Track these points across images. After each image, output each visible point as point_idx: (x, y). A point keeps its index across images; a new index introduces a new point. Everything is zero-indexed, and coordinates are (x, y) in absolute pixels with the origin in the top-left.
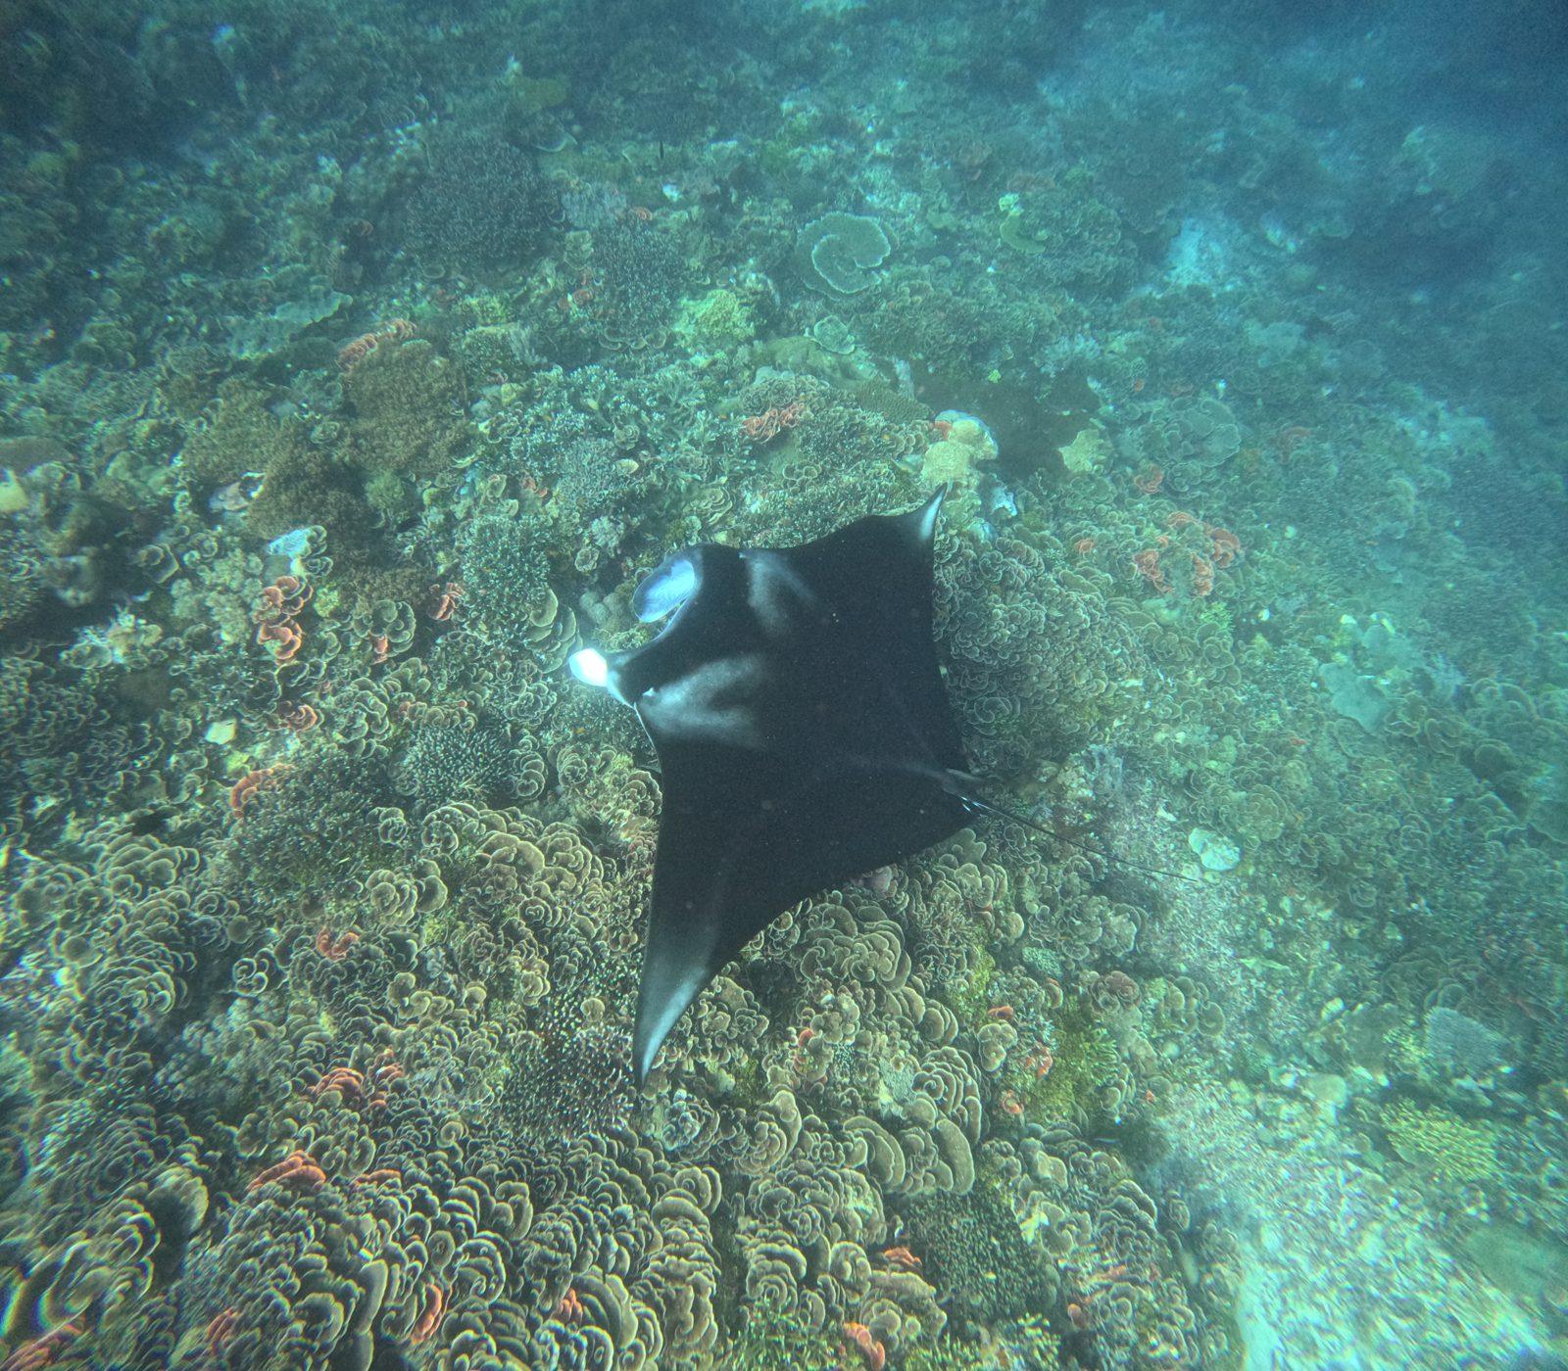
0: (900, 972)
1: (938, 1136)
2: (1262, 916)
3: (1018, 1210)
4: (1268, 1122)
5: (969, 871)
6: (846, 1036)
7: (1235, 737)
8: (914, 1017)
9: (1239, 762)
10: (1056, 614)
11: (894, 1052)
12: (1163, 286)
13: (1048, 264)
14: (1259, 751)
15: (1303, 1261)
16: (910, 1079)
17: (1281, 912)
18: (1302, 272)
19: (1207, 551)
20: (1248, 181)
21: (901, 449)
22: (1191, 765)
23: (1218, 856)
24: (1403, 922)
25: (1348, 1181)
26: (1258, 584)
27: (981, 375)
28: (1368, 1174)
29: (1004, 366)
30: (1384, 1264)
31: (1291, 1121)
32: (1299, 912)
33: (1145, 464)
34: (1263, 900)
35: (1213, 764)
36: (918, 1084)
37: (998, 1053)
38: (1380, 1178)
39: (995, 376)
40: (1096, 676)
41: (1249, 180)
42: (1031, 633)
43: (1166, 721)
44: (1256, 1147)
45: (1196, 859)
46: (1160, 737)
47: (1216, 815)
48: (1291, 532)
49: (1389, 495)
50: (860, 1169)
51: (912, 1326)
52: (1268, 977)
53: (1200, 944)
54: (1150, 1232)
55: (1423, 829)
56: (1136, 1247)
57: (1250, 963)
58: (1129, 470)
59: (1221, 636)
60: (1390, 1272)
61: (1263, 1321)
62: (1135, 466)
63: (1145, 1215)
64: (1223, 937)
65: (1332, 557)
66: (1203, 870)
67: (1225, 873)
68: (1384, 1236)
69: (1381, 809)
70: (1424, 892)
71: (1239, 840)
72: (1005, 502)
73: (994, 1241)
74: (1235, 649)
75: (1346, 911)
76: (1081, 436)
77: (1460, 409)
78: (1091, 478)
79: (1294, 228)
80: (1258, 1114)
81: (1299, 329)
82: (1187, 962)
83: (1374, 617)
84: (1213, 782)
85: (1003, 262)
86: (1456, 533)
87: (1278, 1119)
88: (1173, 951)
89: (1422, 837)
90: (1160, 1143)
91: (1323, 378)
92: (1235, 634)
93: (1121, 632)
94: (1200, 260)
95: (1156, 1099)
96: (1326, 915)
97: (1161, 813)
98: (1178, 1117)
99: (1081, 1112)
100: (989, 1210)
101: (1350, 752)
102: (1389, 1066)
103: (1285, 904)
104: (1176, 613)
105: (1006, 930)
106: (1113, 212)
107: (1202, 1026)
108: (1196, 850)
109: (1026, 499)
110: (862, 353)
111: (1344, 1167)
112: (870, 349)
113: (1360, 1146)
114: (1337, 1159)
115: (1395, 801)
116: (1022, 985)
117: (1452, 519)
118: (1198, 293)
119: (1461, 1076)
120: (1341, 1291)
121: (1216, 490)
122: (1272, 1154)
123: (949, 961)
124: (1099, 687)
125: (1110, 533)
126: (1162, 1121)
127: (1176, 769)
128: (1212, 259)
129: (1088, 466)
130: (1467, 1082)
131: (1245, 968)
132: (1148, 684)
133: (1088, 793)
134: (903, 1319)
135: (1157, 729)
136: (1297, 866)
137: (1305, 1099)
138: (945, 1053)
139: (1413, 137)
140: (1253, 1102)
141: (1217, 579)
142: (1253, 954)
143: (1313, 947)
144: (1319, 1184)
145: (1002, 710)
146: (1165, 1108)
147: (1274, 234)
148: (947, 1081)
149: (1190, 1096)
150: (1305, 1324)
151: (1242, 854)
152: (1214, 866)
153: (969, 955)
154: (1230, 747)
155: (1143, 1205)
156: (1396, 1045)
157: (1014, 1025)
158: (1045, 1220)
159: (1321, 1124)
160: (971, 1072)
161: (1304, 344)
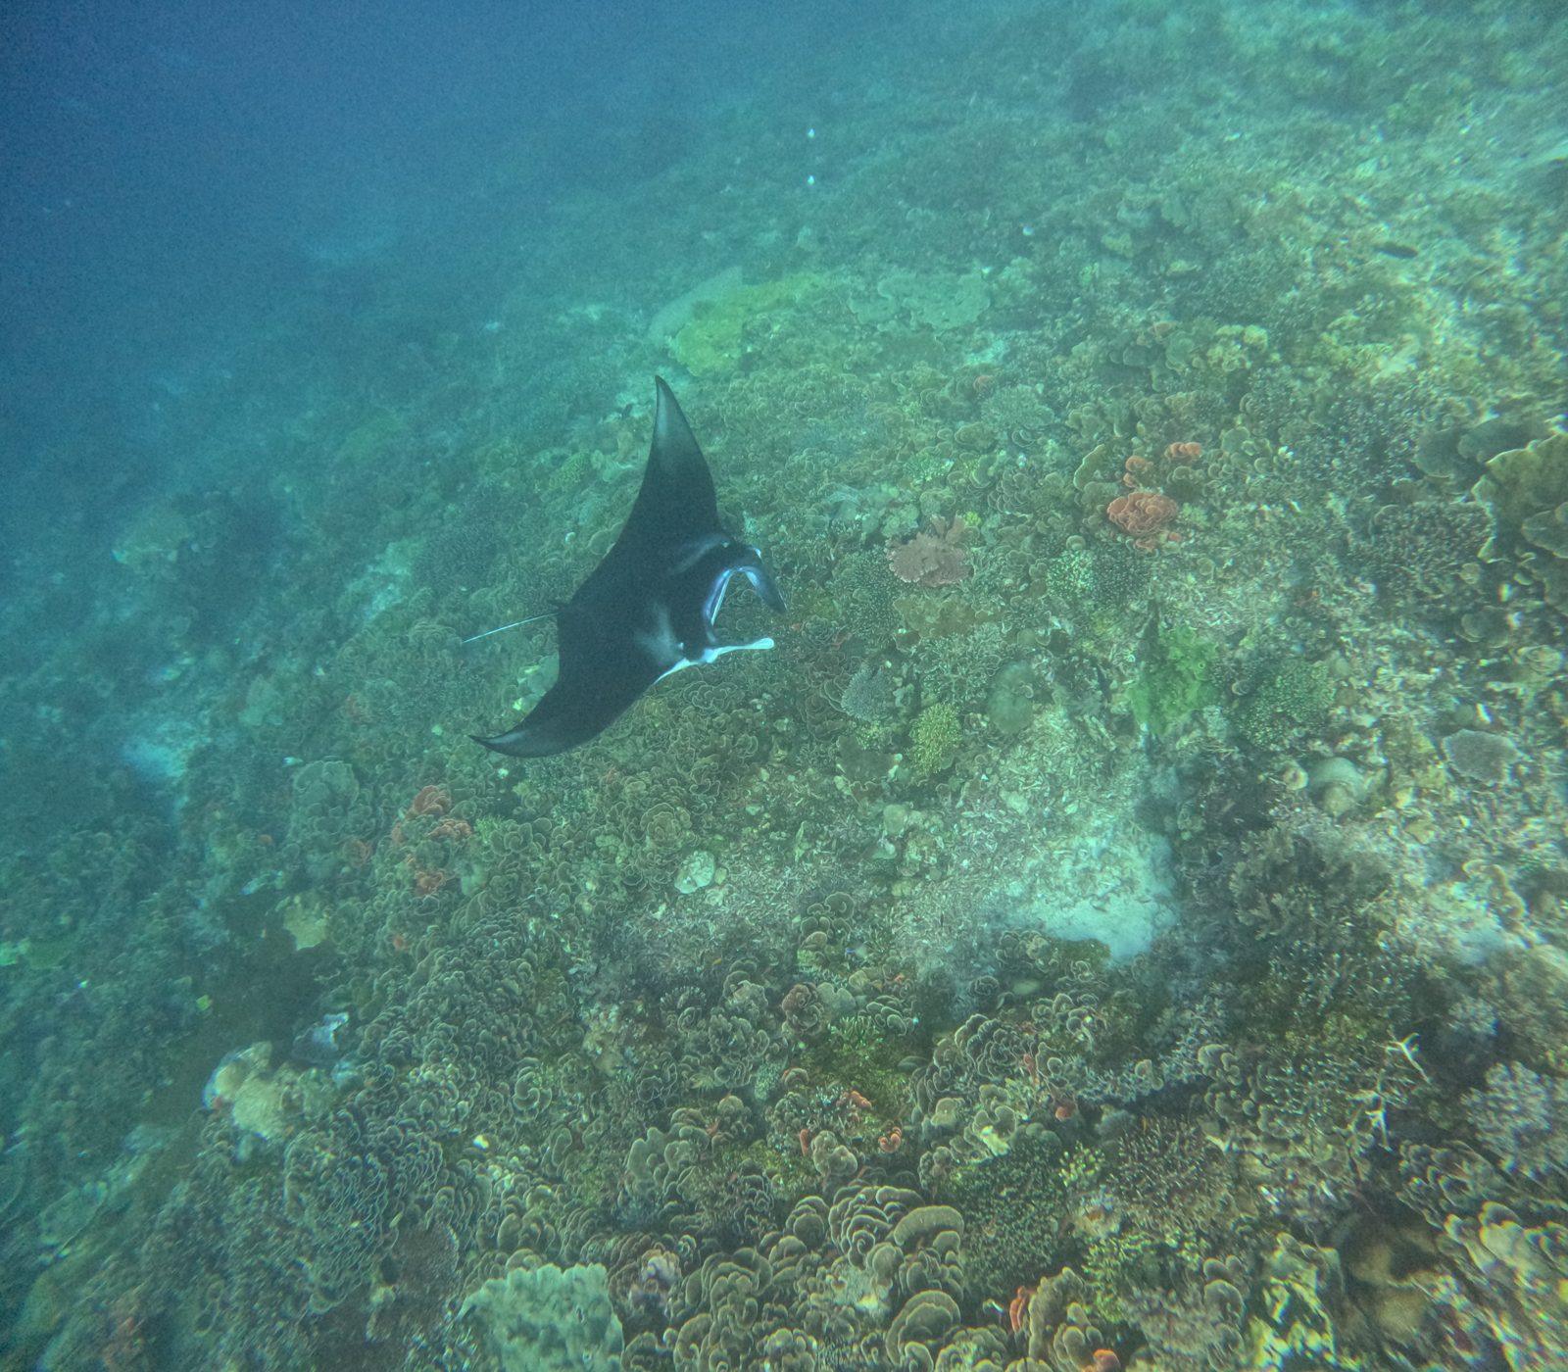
0: (753, 1266)
1: (910, 1245)
2: (760, 833)
3: (981, 1157)
4: (926, 870)
5: (672, 1152)
6: (809, 1348)
7: (598, 834)
8: (801, 1252)
9: (619, 835)
10: (444, 1007)
11: (828, 1287)
12: (179, 790)
13: (102, 918)
14: (613, 814)
15: (1031, 863)
16: (854, 1271)
17: (760, 815)
18: (215, 658)
19: (429, 822)
20: (105, 689)
21: (226, 1161)
22: (616, 881)
23: (698, 873)
24: (774, 715)
25: (971, 809)
26: (474, 776)
27: (197, 1018)
28: (964, 793)
29: (196, 990)
30: (1029, 795)
31: (922, 853)
32: (760, 799)
33: (342, 854)
34: (746, 831)
35: (619, 860)
36: (859, 1262)
37: (842, 1153)
38: (967, 784)
39: (204, 1003)
40: (513, 971)
41: (104, 687)
42: (456, 1040)
43: (572, 899)
44: (946, 884)
45: (702, 890)
46: (587, 907)
47: (663, 867)
48: (437, 730)
49: (421, 643)
50: (935, 1352)
51: (1076, 1312)
52: (812, 837)
53: (778, 898)
54: (996, 1026)
55: (695, 688)
56: (1007, 1044)
57: (798, 852)
58: (345, 870)
59: (505, 831)
60: (1033, 792)
61: (1073, 911)
62: (343, 864)
63: (982, 1028)
64: (774, 875)
65: (464, 703)
66: (713, 884)
67: (718, 866)
68: (1010, 790)
69: (677, 719)
70: (747, 698)
71: (688, 849)
72: (329, 1030)
73: (1004, 1194)
74: (520, 820)
75: (764, 758)
76: (288, 926)
77: (378, 557)
78: (334, 922)
79: (170, 657)
80: (919, 876)
81: (259, 678)
82: (793, 915)
83: (521, 681)
84: (632, 864)
85: (81, 967)
86: (473, 590)
87: (921, 863)
88: (779, 929)
89: (705, 690)
90: (938, 976)
91: (308, 671)
92: (507, 815)
93: (479, 935)
94: (169, 745)
95: (901, 976)
96: (765, 774)
97: (658, 915)
98: (919, 953)
99: (905, 1062)
100: (980, 1190)
101: (628, 732)
102: (888, 751)
103: (752, 810)
104: (476, 869)
105: (734, 1116)
106: (73, 838)
107: (846, 914)
108: (694, 890)
109: (338, 999)
110: (112, 1173)
111: (962, 809)
112: (113, 1160)
113: (945, 793)
114: (954, 816)
115: (673, 705)
116: (781, 1116)
117: (460, 592)
118: (198, 759)
119: (893, 699)
120: (1049, 837)
121: (383, 790)
122: (950, 872)
123: (752, 1195)
124: (525, 970)
125: (391, 915)
126: (922, 970)
127: (619, 896)
128: (172, 732)
129: (321, 923)
130: (899, 694)
131: (804, 858)
132: (536, 911)
133: (614, 1010)
134: (1071, 1323)
135: (579, 908)
136: (719, 798)
137: (906, 834)
138: (834, 1221)
139: (121, 556)
140: (909, 879)
141: (458, 817)
142: (791, 850)
143: (791, 790)
144: (974, 834)
145: (530, 1080)
146: (910, 967)
147: (170, 674)
148: (859, 1225)
149: (902, 940)
150: (1073, 873)
151: (701, 847)
152: (710, 876)
153: (749, 1170)
154: (606, 842)
155: (974, 1028)
156: (870, 741)
157: (817, 1132)
158: (987, 1130)
159: (927, 825)
160: (853, 1193)
161: (272, 679)
